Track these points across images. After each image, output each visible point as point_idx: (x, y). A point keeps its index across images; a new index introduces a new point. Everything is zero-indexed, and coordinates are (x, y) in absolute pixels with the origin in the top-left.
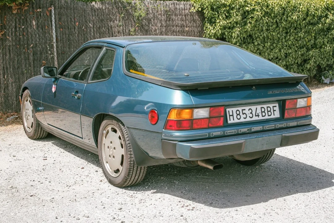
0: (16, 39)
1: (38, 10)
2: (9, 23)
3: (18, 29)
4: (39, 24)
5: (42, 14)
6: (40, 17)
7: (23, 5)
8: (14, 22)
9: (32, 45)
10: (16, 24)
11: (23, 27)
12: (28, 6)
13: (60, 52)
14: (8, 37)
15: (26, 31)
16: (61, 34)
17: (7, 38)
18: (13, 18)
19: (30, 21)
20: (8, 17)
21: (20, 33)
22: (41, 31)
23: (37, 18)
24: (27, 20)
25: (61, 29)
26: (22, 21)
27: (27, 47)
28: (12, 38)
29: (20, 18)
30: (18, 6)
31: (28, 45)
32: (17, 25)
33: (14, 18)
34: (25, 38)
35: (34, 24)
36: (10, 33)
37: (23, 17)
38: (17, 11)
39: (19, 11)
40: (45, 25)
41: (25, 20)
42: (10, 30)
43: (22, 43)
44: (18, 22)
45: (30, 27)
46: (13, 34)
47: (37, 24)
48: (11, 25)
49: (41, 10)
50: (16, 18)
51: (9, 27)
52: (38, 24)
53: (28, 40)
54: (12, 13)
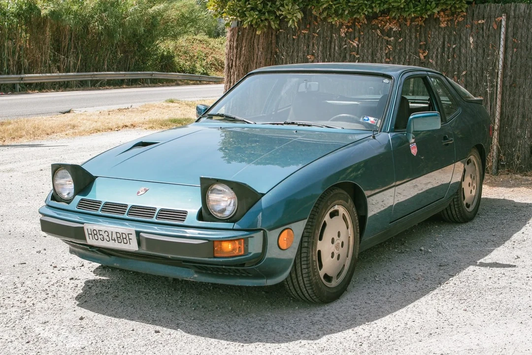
0: (442, 62)
1: (480, 22)
2: (434, 40)
3: (446, 49)
4: (479, 42)
5: (485, 27)
6: (481, 32)
7: (455, 15)
8: (442, 40)
9: (464, 73)
10: (444, 43)
11: (454, 46)
12: (464, 16)
13: (507, 84)
14: (431, 61)
15: (457, 52)
16: (514, 58)
17: (429, 62)
18: (439, 33)
19: (466, 38)
20: (433, 33)
21: (448, 56)
22: (481, 51)
23: (478, 33)
24: (461, 36)
25: (515, 50)
26: (453, 39)
27: (458, 74)
28: (436, 63)
29: (451, 32)
30: (448, 17)
31: (459, 72)
32: (446, 43)
33: (442, 33)
34: (456, 62)
35: (471, 42)
36: (434, 55)
37: (454, 32)
38: (447, 24)
39: (449, 23)
40: (488, 44)
41: (457, 37)
42: (435, 50)
43: (450, 68)
44: (447, 39)
45: (464, 46)
46: (439, 57)
47: (475, 42)
48: (437, 43)
49: (483, 21)
50: (445, 33)
51: (434, 47)
52: (477, 42)
53: (459, 63)
54: (439, 27)
